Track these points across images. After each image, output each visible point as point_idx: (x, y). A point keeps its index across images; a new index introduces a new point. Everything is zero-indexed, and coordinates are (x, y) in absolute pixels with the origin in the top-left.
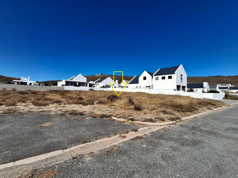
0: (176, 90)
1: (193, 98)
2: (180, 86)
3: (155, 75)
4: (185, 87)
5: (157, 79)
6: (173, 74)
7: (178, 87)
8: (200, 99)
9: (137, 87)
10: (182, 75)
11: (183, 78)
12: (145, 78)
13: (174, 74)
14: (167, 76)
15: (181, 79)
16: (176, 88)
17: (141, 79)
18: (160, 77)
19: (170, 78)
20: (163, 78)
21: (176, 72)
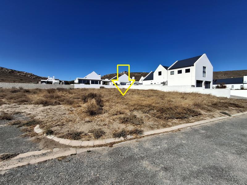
0: (195, 86)
1: (214, 97)
2: (202, 81)
3: (170, 69)
4: (210, 82)
5: (172, 73)
6: (191, 66)
7: (199, 83)
9: (152, 84)
10: (204, 68)
11: (206, 70)
12: (160, 73)
13: (193, 66)
14: (183, 70)
15: (204, 72)
16: (194, 83)
17: (156, 74)
18: (176, 71)
19: (188, 71)
20: (180, 72)
21: (195, 64)
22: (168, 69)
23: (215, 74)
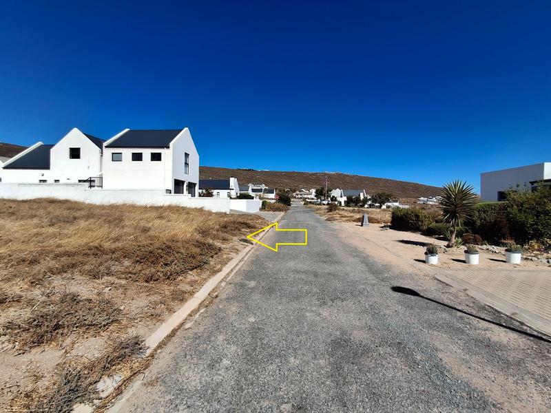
0: (173, 191)
1: (210, 213)
2: (183, 182)
3: (108, 147)
4: (195, 185)
5: (116, 158)
6: (163, 147)
7: (178, 185)
8: (225, 213)
9: (45, 181)
10: (187, 155)
11: (190, 162)
12: (75, 153)
13: (168, 147)
14: (147, 153)
15: (186, 164)
16: (171, 186)
17: (59, 153)
18: (127, 153)
19: (156, 157)
20: (138, 157)
21: (171, 144)
22: (105, 144)
23: (202, 170)
